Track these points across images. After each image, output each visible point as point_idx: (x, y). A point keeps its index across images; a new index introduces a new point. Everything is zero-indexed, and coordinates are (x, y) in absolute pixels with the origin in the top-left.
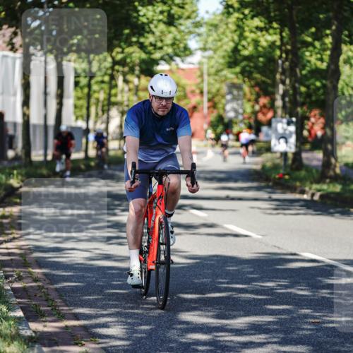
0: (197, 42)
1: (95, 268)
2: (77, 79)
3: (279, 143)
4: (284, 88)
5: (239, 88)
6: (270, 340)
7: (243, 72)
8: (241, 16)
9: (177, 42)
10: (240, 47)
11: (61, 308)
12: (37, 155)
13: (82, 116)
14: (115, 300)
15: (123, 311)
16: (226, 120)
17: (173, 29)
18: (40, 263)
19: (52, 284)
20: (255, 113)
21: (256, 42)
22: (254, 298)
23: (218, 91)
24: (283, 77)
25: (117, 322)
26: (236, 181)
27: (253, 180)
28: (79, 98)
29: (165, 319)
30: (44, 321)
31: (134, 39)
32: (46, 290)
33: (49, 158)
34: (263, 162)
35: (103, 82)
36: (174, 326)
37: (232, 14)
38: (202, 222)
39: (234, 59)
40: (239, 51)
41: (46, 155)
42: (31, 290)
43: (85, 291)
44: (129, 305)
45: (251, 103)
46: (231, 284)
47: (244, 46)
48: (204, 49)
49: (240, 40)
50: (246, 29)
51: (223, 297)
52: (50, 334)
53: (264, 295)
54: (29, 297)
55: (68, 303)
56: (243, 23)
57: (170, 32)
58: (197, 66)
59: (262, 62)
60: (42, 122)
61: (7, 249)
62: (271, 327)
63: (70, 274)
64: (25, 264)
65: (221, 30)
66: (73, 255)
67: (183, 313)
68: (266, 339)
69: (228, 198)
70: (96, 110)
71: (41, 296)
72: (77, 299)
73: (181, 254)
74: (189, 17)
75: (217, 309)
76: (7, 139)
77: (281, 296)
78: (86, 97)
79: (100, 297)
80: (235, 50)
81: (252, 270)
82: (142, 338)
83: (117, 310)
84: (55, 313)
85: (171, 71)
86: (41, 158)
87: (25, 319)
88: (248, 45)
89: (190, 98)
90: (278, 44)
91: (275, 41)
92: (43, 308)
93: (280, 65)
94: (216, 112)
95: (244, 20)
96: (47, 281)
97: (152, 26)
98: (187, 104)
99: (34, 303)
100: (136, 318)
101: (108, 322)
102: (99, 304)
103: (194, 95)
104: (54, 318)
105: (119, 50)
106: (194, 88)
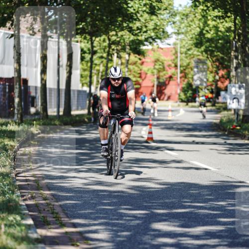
0: (172, 28)
1: (91, 191)
2: (83, 55)
3: (233, 102)
4: (237, 61)
5: (204, 63)
6: (222, 243)
7: (206, 51)
8: (205, 8)
9: (158, 28)
10: (204, 32)
11: (62, 219)
12: (52, 111)
13: (87, 84)
14: (105, 214)
15: (111, 221)
16: (194, 87)
17: (154, 17)
18: (49, 187)
19: (57, 202)
20: (216, 81)
21: (216, 28)
22: (211, 214)
23: (188, 65)
24: (236, 54)
25: (105, 229)
26: (200, 131)
27: (213, 130)
28: (84, 70)
29: (142, 227)
30: (49, 228)
31: (125, 25)
32: (52, 206)
33: (61, 113)
34: (221, 117)
35: (102, 57)
36: (149, 233)
37: (198, 6)
38: (174, 159)
39: (200, 40)
40: (204, 35)
41: (58, 112)
42: (41, 206)
43: (84, 206)
44: (115, 217)
45: (213, 75)
46: (194, 203)
47: (207, 31)
48: (178, 34)
49: (204, 27)
50: (209, 18)
51: (187, 212)
52: (53, 237)
53: (219, 211)
54: (40, 212)
55: (69, 215)
56: (207, 13)
57: (152, 20)
58: (172, 46)
59: (221, 43)
60: (56, 87)
61: (25, 177)
62: (223, 234)
63: (71, 195)
64: (38, 188)
65: (190, 19)
66: (74, 182)
67: (156, 223)
68: (219, 242)
69: (193, 143)
70: (97, 78)
71: (48, 211)
72: (76, 212)
73: (156, 181)
74: (166, 9)
75: (182, 221)
76: (30, 99)
77: (231, 211)
78: (89, 69)
79: (93, 211)
80: (201, 34)
81: (210, 193)
82: (124, 241)
83: (105, 221)
84: (58, 222)
85: (153, 50)
86: (55, 114)
87: (34, 226)
88: (211, 30)
89: (167, 71)
90: (233, 29)
91: (231, 27)
92: (49, 219)
93: (234, 45)
94: (186, 80)
95: (207, 11)
96: (54, 200)
97: (138, 15)
98: (165, 75)
99: (42, 215)
100: (120, 227)
101: (98, 229)
102: (92, 216)
103: (170, 69)
104: (57, 226)
105: (114, 33)
106: (170, 63)
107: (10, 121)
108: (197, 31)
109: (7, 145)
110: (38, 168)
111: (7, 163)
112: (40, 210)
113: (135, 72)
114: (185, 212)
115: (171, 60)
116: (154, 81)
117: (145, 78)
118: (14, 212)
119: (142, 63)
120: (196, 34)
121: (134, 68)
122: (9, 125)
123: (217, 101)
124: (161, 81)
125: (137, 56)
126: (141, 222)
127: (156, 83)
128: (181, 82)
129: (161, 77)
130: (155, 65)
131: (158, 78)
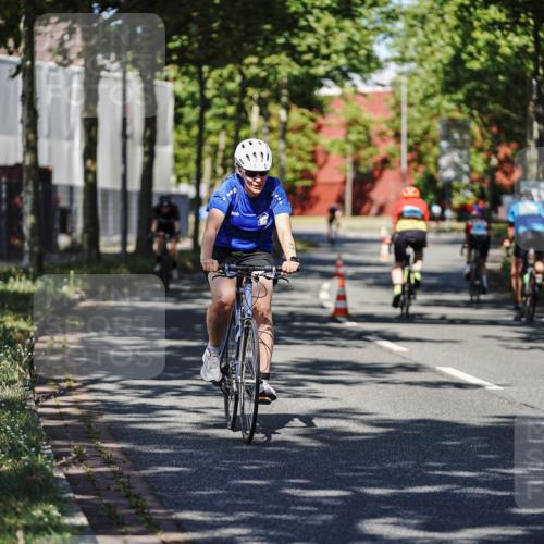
0: (388, 47)
2: (180, 110)
4: (542, 127)
5: (462, 127)
7: (468, 101)
9: (356, 47)
10: (464, 56)
11: (152, 511)
12: (110, 244)
13: (188, 176)
14: (247, 498)
15: (261, 516)
16: (440, 184)
17: (347, 23)
18: (116, 433)
19: (137, 469)
20: (491, 172)
21: (493, 48)
22: (490, 496)
23: (426, 132)
24: (540, 109)
25: (252, 535)
26: (457, 290)
28: (183, 145)
29: (334, 530)
30: (123, 534)
31: (281, 41)
32: (126, 480)
33: (131, 248)
35: (224, 116)
38: (399, 361)
39: (454, 76)
40: (463, 63)
41: (124, 243)
42: (100, 479)
43: (196, 480)
44: (271, 506)
45: (483, 156)
46: (449, 470)
47: (470, 55)
48: (402, 60)
49: (464, 44)
50: (476, 24)
51: (435, 493)
54: (97, 492)
55: (165, 501)
56: (471, 14)
57: (341, 30)
58: (388, 89)
59: (504, 83)
60: (118, 186)
61: (57, 406)
63: (167, 451)
64: (90, 434)
65: (431, 26)
66: (172, 419)
69: (443, 320)
70: (213, 163)
71: (118, 490)
72: (180, 495)
73: (362, 417)
75: (425, 513)
76: (58, 215)
78: (194, 141)
79: (219, 492)
80: (457, 61)
81: (486, 445)
83: (250, 514)
84: (142, 519)
85: (343, 97)
86: (117, 249)
87: (89, 529)
88: (479, 52)
89: (376, 146)
90: (531, 50)
91: (526, 46)
92: (121, 512)
93: (535, 88)
94: (422, 169)
95: (472, 9)
96: (129, 464)
97: (311, 18)
98: (371, 155)
99: (105, 501)
100: (283, 529)
101: (235, 535)
102: (219, 503)
103: (384, 141)
104: (140, 528)
105: (254, 59)
106: (384, 127)
107: (14, 270)
108: (447, 53)
109: (12, 329)
110: (85, 384)
111: (16, 376)
112: (98, 489)
113: (300, 149)
114: (429, 493)
115: (386, 122)
116: (345, 170)
117: (326, 162)
118: (43, 497)
119: (318, 129)
120: (445, 61)
121: (298, 141)
122: (11, 279)
123: (494, 216)
124: (363, 169)
125: (306, 111)
126: (330, 517)
127: (350, 176)
128: (409, 172)
129: (362, 162)
130: (348, 132)
131: (356, 163)
